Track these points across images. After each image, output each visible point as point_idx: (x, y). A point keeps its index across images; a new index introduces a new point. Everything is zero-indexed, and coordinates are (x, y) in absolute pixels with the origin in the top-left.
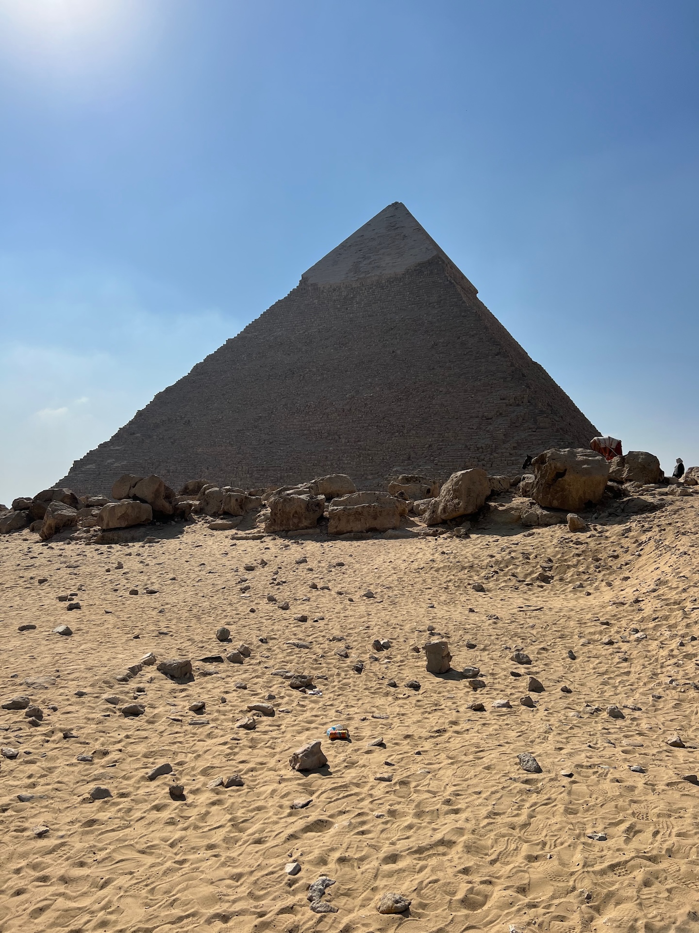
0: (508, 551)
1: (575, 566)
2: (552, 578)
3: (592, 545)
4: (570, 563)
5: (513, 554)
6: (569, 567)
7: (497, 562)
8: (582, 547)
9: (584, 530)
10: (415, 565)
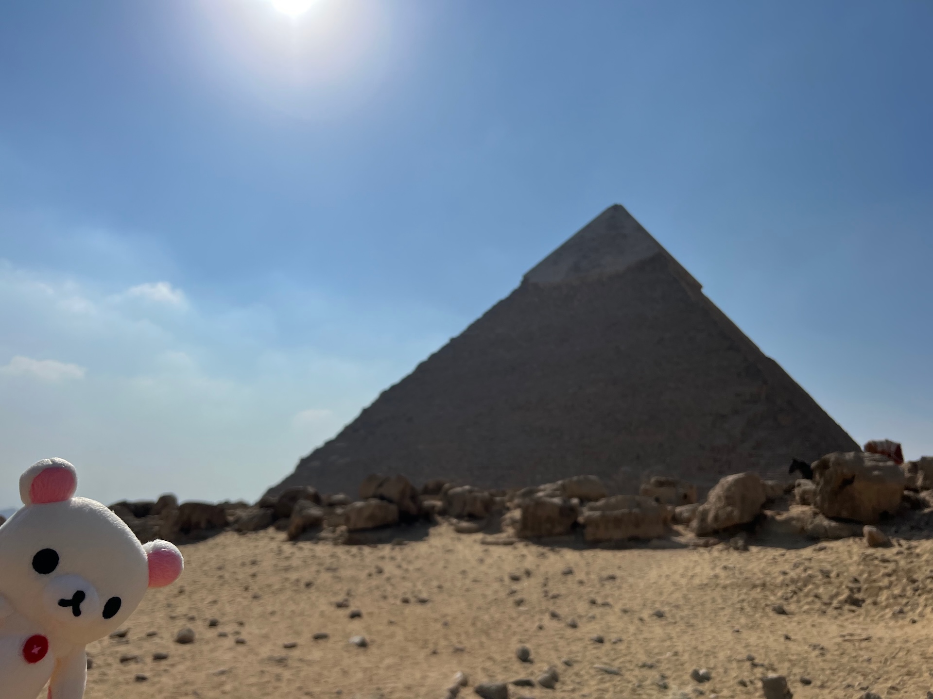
0: (802, 568)
1: (888, 587)
2: (863, 601)
3: (902, 563)
4: (881, 584)
5: (810, 572)
6: (881, 589)
7: (793, 581)
8: (891, 566)
9: (887, 545)
10: (697, 581)
